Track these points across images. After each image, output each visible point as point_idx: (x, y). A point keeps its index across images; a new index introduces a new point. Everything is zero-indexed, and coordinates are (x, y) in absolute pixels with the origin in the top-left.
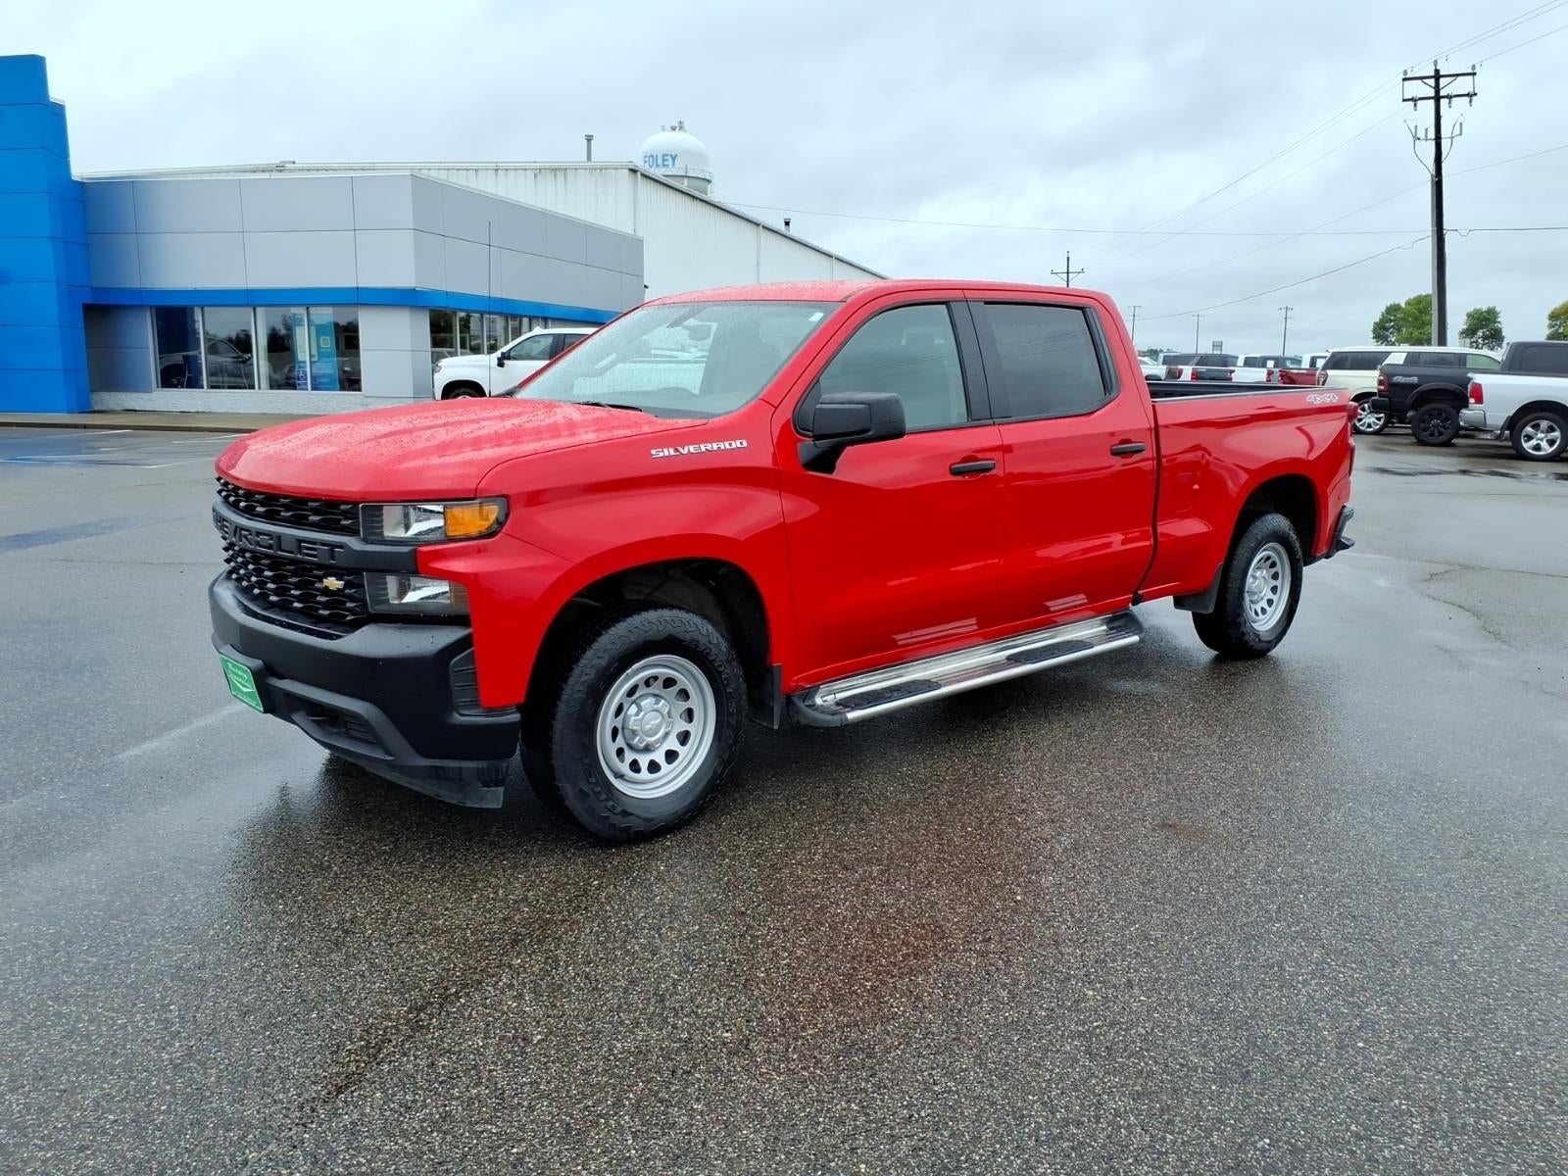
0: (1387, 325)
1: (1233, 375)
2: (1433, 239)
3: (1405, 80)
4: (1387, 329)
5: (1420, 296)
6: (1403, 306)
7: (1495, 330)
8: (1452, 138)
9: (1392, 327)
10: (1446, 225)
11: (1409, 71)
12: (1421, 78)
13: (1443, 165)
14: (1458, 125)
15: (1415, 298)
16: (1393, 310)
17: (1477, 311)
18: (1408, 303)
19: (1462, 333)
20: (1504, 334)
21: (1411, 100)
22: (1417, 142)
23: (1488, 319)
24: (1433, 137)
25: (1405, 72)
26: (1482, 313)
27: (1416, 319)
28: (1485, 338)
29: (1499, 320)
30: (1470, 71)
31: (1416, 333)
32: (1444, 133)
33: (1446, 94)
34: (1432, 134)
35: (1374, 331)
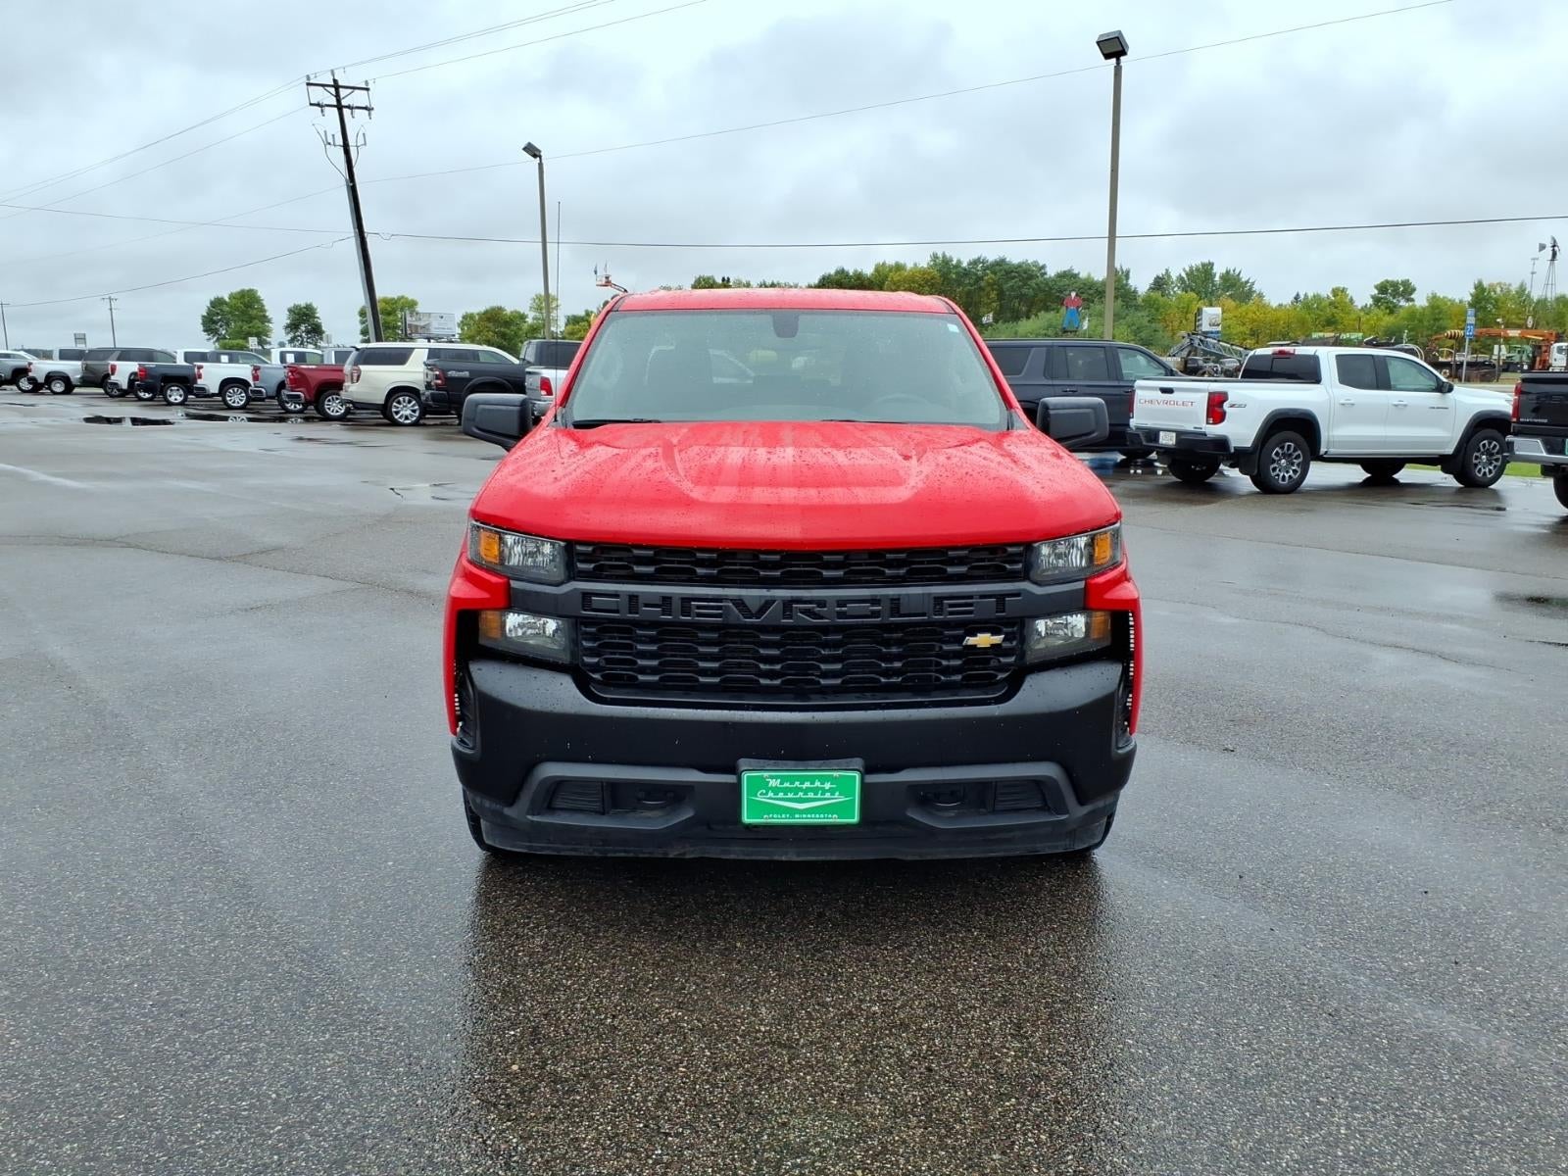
0: (215, 318)
1: (201, 371)
2: (356, 240)
3: (308, 84)
4: (215, 322)
5: (243, 291)
6: (227, 300)
7: (316, 325)
8: (357, 147)
9: (220, 320)
10: (366, 229)
11: (312, 77)
12: (323, 85)
13: (354, 169)
14: (361, 135)
15: (239, 293)
16: (217, 303)
17: (296, 307)
18: (232, 296)
19: (286, 327)
20: (323, 328)
21: (318, 105)
22: (328, 146)
23: (306, 315)
24: (342, 144)
25: (308, 78)
26: (300, 309)
27: (243, 312)
28: (308, 332)
29: (317, 315)
30: (364, 86)
31: (245, 327)
32: (351, 141)
33: (347, 104)
34: (340, 141)
35: (204, 324)
